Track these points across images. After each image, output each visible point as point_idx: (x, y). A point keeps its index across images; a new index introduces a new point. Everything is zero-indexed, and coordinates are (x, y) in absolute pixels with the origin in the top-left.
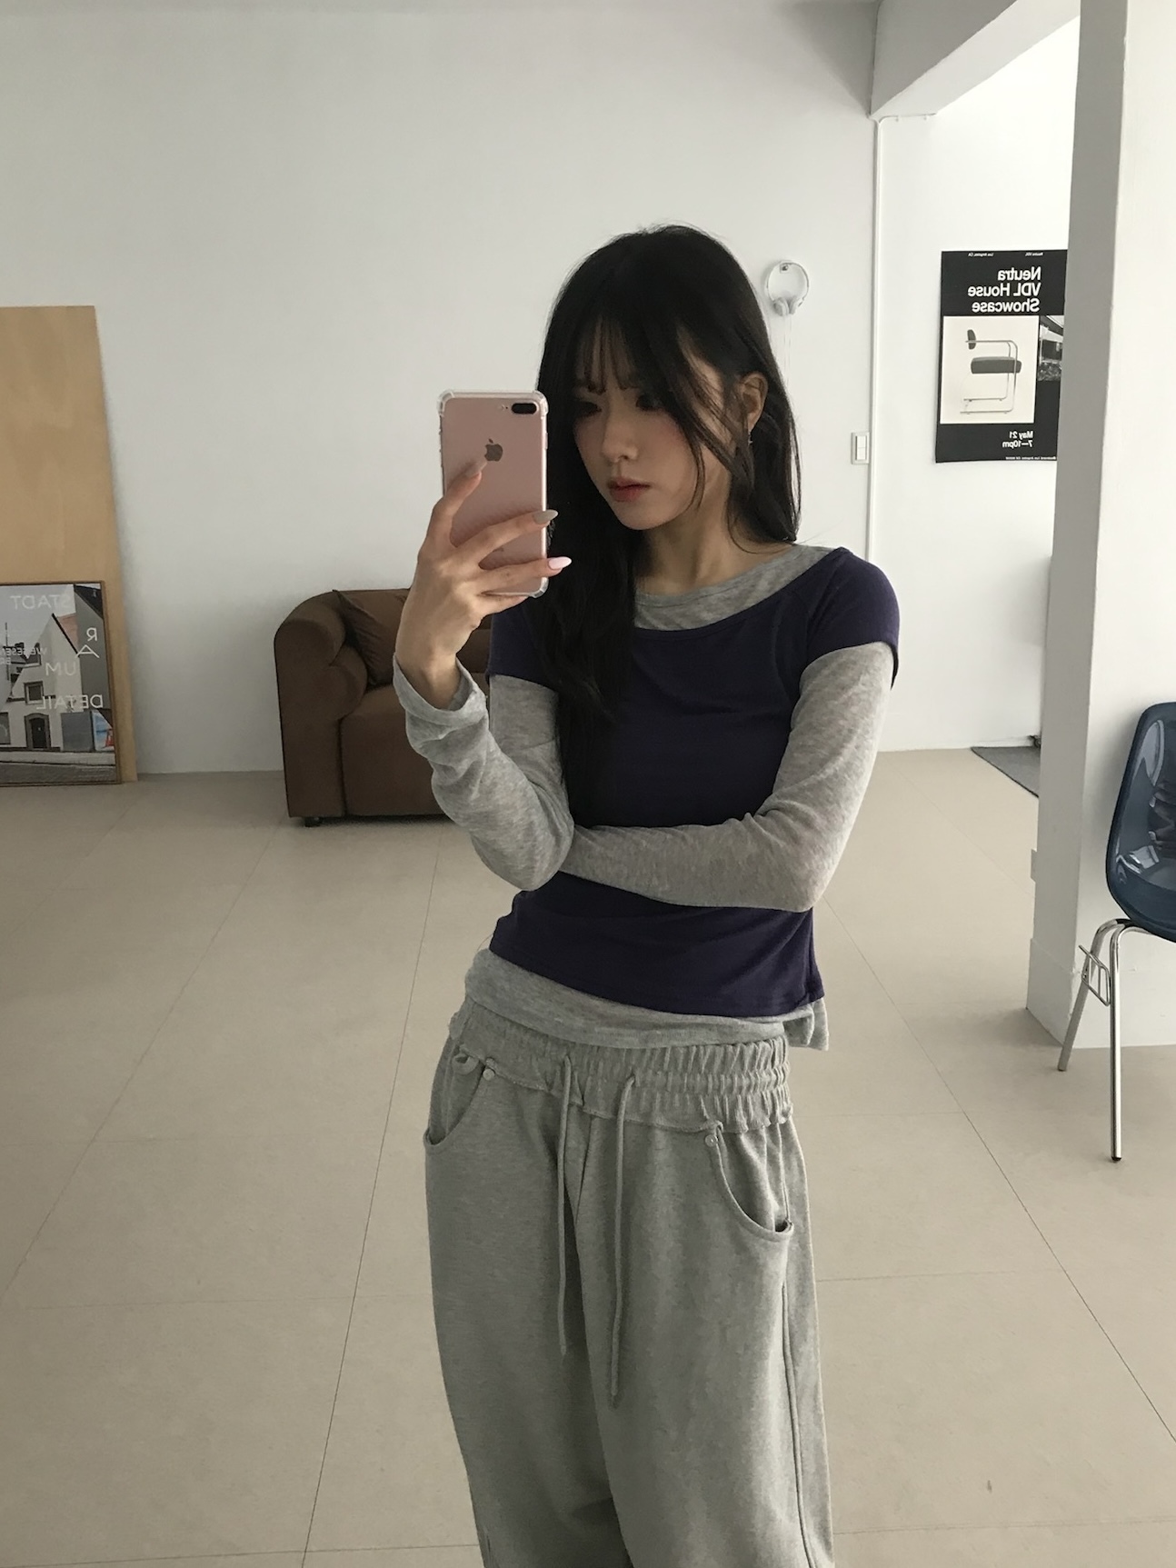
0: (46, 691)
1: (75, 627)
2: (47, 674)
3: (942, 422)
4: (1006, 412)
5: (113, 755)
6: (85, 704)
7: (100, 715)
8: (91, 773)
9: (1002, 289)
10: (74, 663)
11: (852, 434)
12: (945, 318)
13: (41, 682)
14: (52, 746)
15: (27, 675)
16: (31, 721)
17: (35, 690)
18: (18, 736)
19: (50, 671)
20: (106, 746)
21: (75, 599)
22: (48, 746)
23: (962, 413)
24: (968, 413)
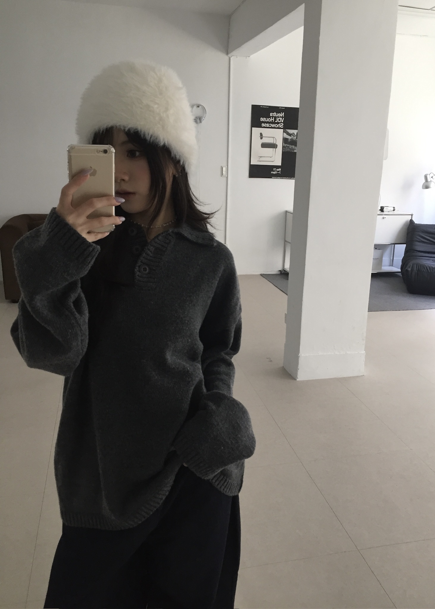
3: (251, 164)
4: (272, 161)
9: (272, 119)
11: (221, 167)
12: (253, 128)
23: (258, 161)
24: (260, 161)
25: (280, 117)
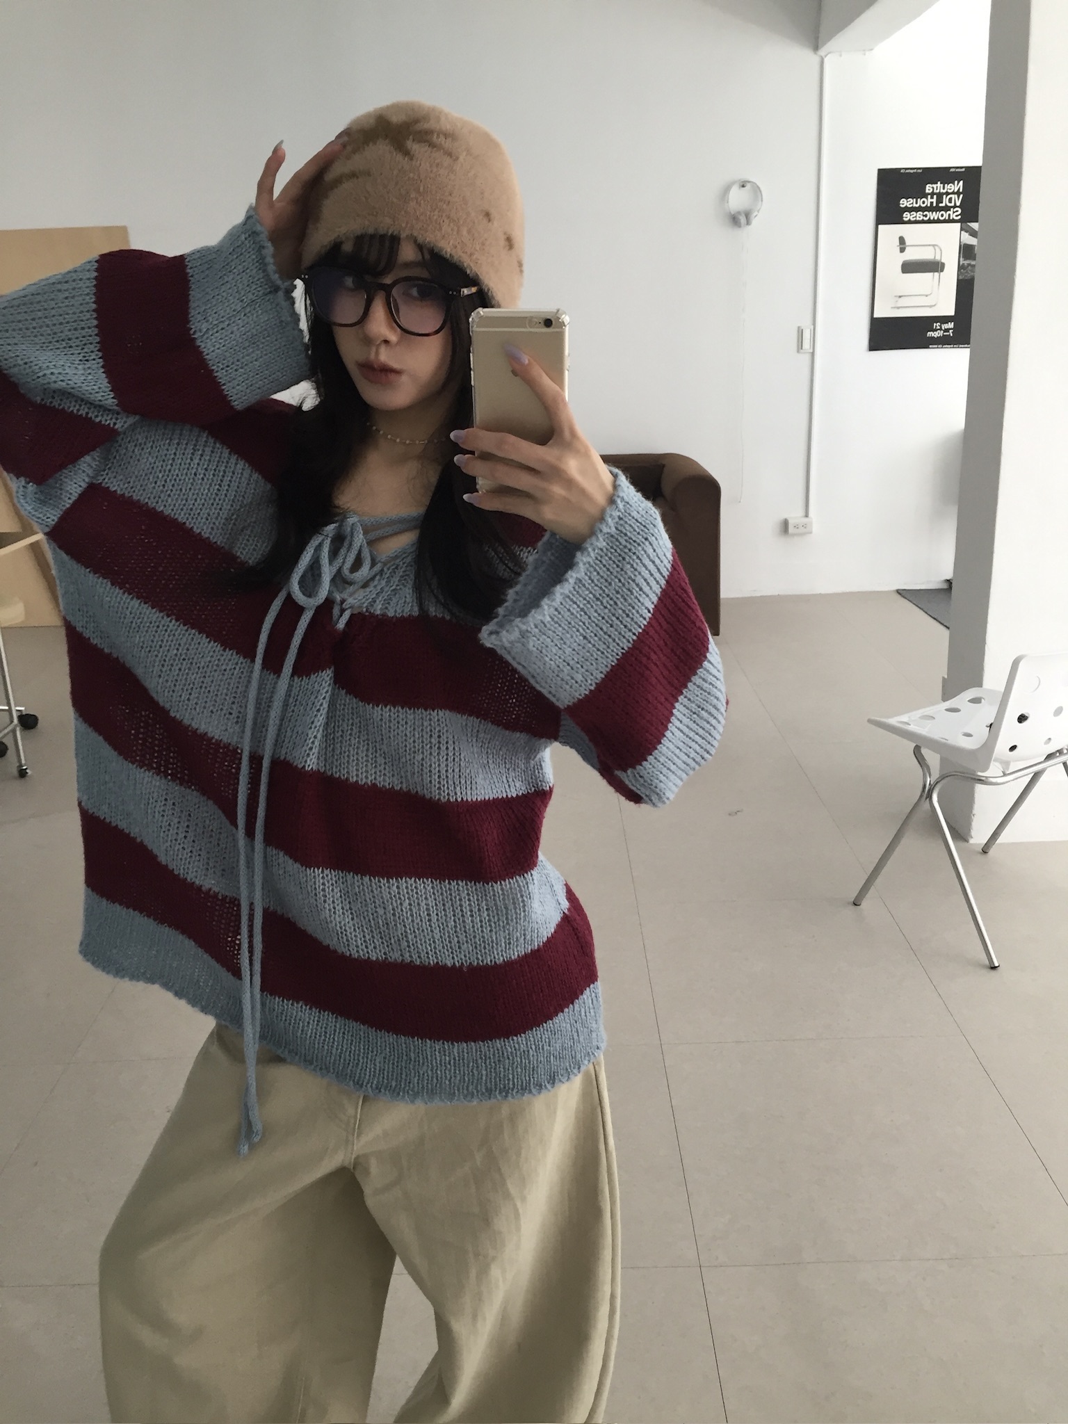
3: (875, 316)
4: (931, 306)
9: (930, 200)
11: (799, 327)
12: (880, 226)
23: (893, 308)
24: (898, 308)
25: (952, 193)
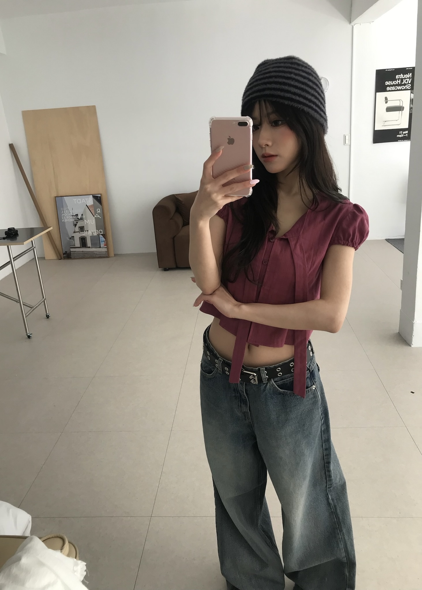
0: (85, 229)
1: (93, 208)
2: (85, 224)
3: (375, 129)
4: (398, 125)
5: (106, 249)
6: (97, 233)
7: (102, 236)
8: (100, 254)
9: (398, 81)
10: (93, 220)
11: (344, 135)
12: (377, 93)
13: (84, 226)
14: (88, 246)
15: (79, 224)
16: (81, 238)
17: (82, 229)
18: (77, 243)
19: (86, 223)
20: (104, 246)
21: (93, 201)
22: (87, 246)
23: (382, 126)
24: (385, 126)
25: (408, 78)
